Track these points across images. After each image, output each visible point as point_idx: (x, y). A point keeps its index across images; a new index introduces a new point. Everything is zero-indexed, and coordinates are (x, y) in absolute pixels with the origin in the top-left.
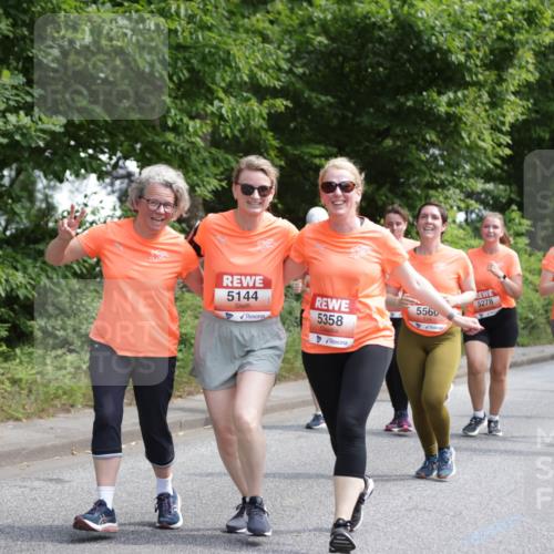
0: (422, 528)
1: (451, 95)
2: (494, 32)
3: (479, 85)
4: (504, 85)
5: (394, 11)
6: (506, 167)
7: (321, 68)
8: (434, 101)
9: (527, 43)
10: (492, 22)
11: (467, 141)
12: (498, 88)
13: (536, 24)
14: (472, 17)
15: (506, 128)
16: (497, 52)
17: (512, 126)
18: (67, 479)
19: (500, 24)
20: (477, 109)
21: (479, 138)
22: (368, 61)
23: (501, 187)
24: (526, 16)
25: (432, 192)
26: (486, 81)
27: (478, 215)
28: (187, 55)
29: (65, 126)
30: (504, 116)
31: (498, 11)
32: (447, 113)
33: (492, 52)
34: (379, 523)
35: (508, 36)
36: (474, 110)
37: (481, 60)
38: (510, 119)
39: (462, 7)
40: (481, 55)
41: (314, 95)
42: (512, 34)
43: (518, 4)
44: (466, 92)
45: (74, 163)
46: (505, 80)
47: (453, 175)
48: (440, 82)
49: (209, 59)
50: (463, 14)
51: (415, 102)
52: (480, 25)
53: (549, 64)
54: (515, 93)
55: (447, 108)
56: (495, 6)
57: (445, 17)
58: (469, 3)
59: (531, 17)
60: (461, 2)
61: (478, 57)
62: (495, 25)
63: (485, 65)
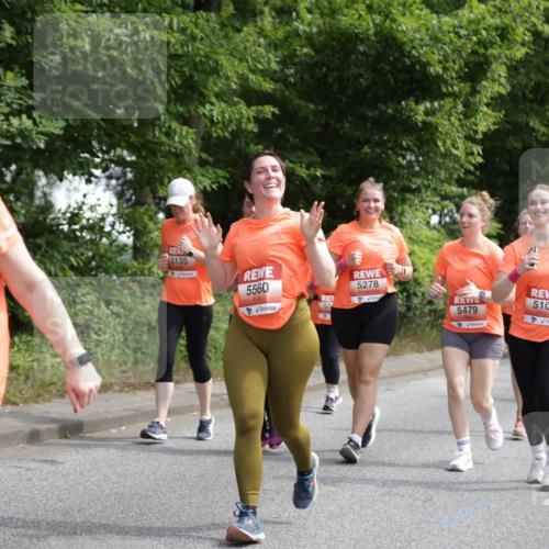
0: (395, 511)
1: (428, 105)
2: (469, 46)
3: (454, 96)
4: (478, 96)
5: (375, 25)
6: (478, 173)
7: (306, 77)
8: (412, 110)
9: (500, 57)
10: (467, 37)
11: (442, 149)
12: (471, 99)
13: (508, 39)
14: (449, 32)
15: (479, 136)
16: (471, 65)
17: (484, 134)
18: (61, 460)
19: (475, 38)
20: (452, 118)
21: (453, 146)
22: (350, 72)
24: (499, 32)
25: (408, 195)
26: (461, 93)
27: (451, 217)
28: (180, 63)
29: (65, 129)
30: (476, 125)
31: (473, 26)
32: (424, 123)
33: (467, 65)
34: (354, 507)
35: (482, 51)
36: (449, 120)
37: (457, 72)
38: (483, 127)
39: (440, 22)
40: (456, 67)
41: (302, 103)
42: (486, 49)
43: (492, 21)
44: (442, 102)
45: (72, 163)
46: (479, 92)
47: (427, 179)
48: (418, 93)
49: (200, 68)
50: (440, 28)
51: (395, 111)
52: (455, 40)
53: (520, 78)
54: (487, 105)
55: (424, 117)
56: (470, 22)
57: (424, 32)
58: (446, 19)
59: (504, 33)
60: (438, 17)
61: (453, 69)
62: (470, 40)
63: (460, 77)
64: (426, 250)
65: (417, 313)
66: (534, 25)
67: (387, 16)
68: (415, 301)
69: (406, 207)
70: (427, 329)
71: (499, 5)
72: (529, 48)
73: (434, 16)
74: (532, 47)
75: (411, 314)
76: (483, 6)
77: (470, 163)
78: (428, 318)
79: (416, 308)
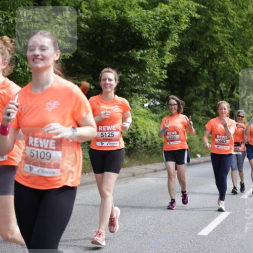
0: (130, 239)
1: (142, 52)
2: (161, 24)
3: (154, 47)
4: (165, 47)
5: (117, 15)
6: (166, 83)
7: (85, 38)
8: (135, 54)
9: (175, 29)
11: (148, 72)
12: (162, 49)
13: (179, 21)
14: (151, 18)
15: (166, 66)
16: (162, 33)
17: (168, 65)
20: (153, 58)
21: (154, 70)
22: (106, 36)
23: (164, 91)
24: (174, 18)
25: (134, 94)
26: (157, 46)
27: (154, 103)
30: (165, 60)
31: (162, 15)
32: (140, 60)
33: (160, 33)
35: (166, 26)
36: (152, 58)
37: (155, 36)
38: (167, 62)
39: (147, 13)
40: (155, 34)
41: (83, 52)
42: (169, 25)
43: (171, 12)
44: (148, 50)
46: (165, 45)
47: (142, 86)
48: (137, 46)
50: (147, 16)
51: (126, 55)
52: (154, 21)
53: (184, 39)
54: (170, 52)
55: (140, 57)
56: (161, 13)
57: (140, 18)
58: (150, 12)
59: (177, 18)
60: (146, 11)
61: (153, 35)
62: (161, 21)
63: (156, 39)
64: (142, 119)
65: (139, 147)
66: (191, 14)
67: (122, 11)
68: (138, 142)
69: (133, 98)
70: (144, 155)
71: (174, 5)
72: (188, 25)
73: (145, 11)
74: (190, 24)
75: (136, 148)
76: (167, 6)
77: (162, 78)
78: (144, 150)
79: (138, 145)
